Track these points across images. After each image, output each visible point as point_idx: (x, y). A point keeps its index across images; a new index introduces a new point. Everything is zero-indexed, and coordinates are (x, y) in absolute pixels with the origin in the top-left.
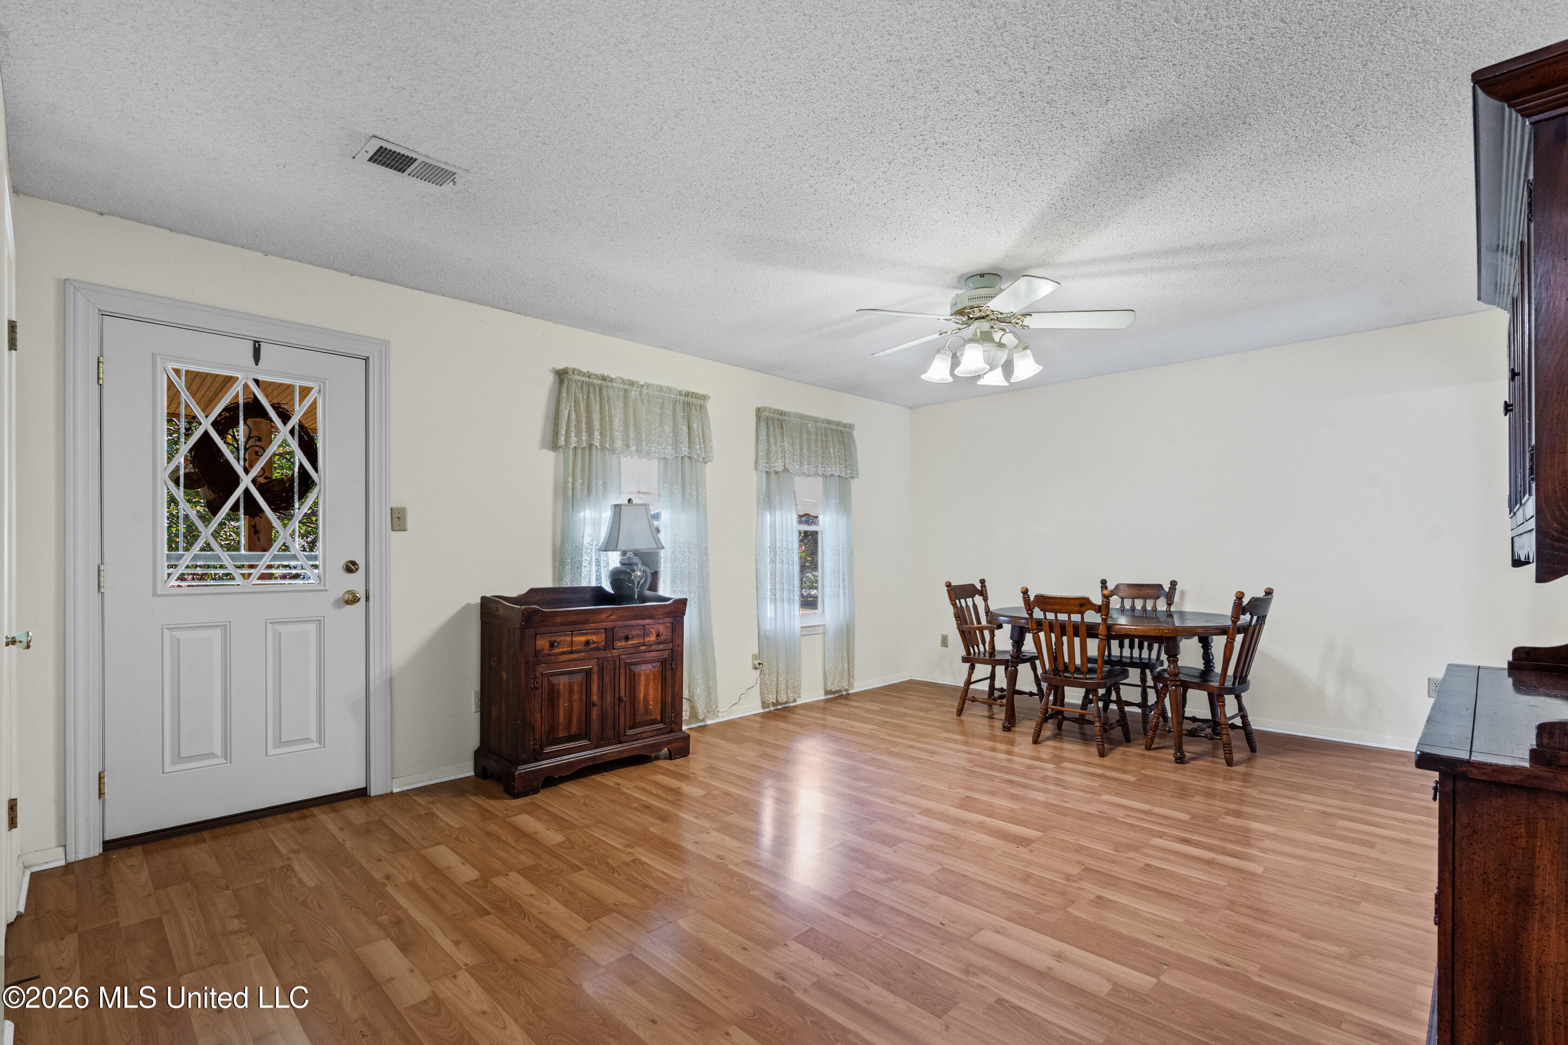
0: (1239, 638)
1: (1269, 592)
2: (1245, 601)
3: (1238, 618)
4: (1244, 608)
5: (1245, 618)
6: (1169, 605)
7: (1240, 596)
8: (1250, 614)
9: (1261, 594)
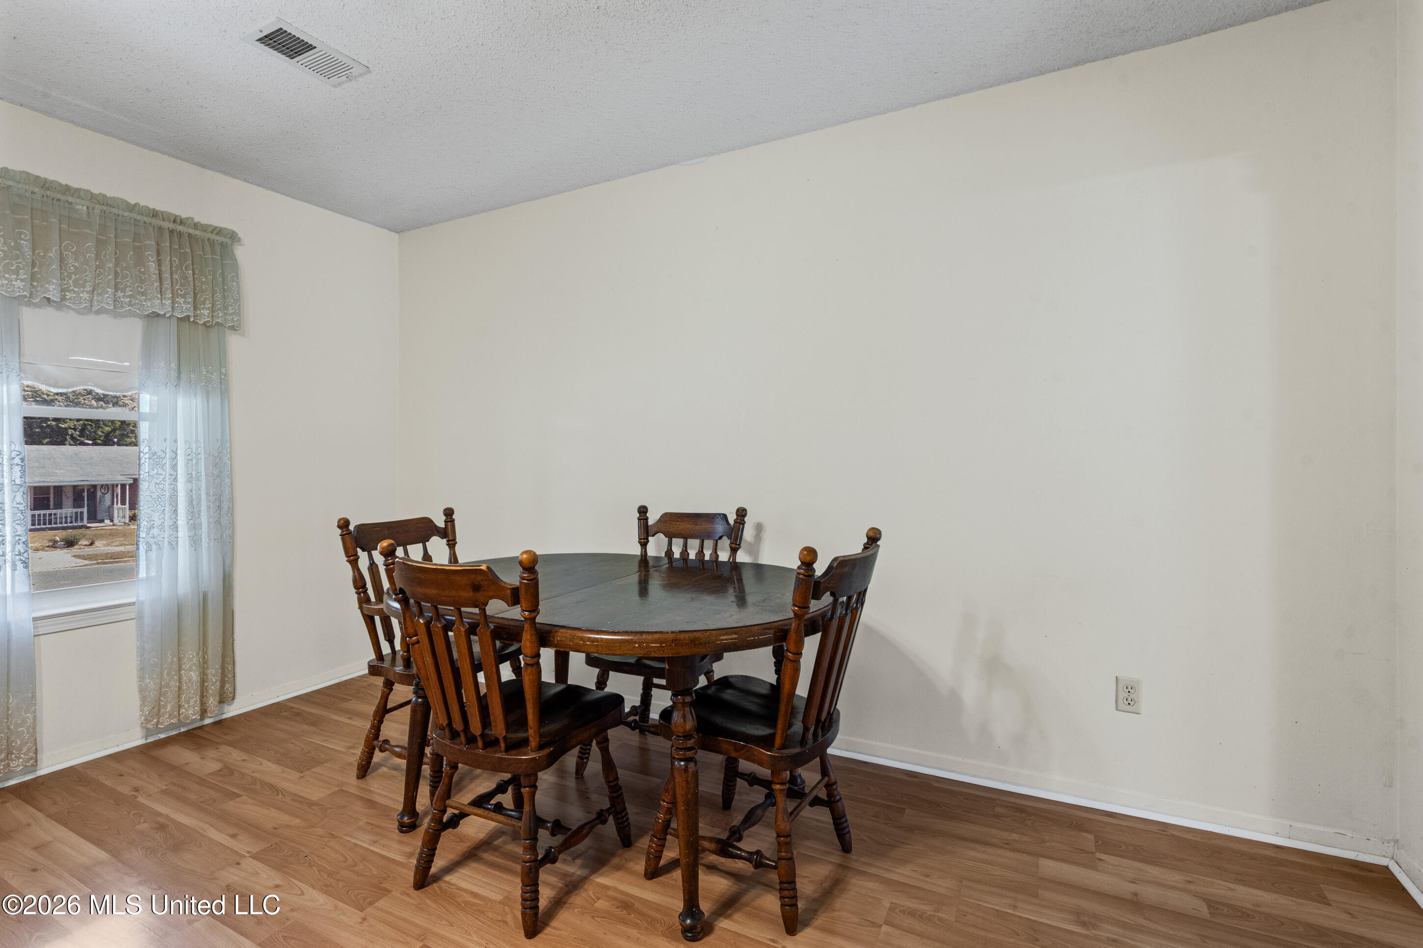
0: (811, 645)
1: (873, 538)
2: (820, 568)
3: (805, 607)
4: (817, 584)
5: (818, 606)
6: (734, 550)
7: (808, 559)
8: (832, 594)
9: (854, 547)
